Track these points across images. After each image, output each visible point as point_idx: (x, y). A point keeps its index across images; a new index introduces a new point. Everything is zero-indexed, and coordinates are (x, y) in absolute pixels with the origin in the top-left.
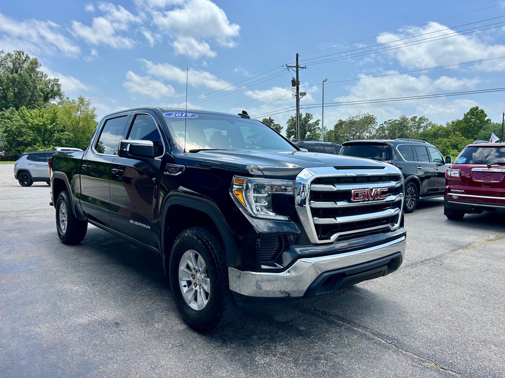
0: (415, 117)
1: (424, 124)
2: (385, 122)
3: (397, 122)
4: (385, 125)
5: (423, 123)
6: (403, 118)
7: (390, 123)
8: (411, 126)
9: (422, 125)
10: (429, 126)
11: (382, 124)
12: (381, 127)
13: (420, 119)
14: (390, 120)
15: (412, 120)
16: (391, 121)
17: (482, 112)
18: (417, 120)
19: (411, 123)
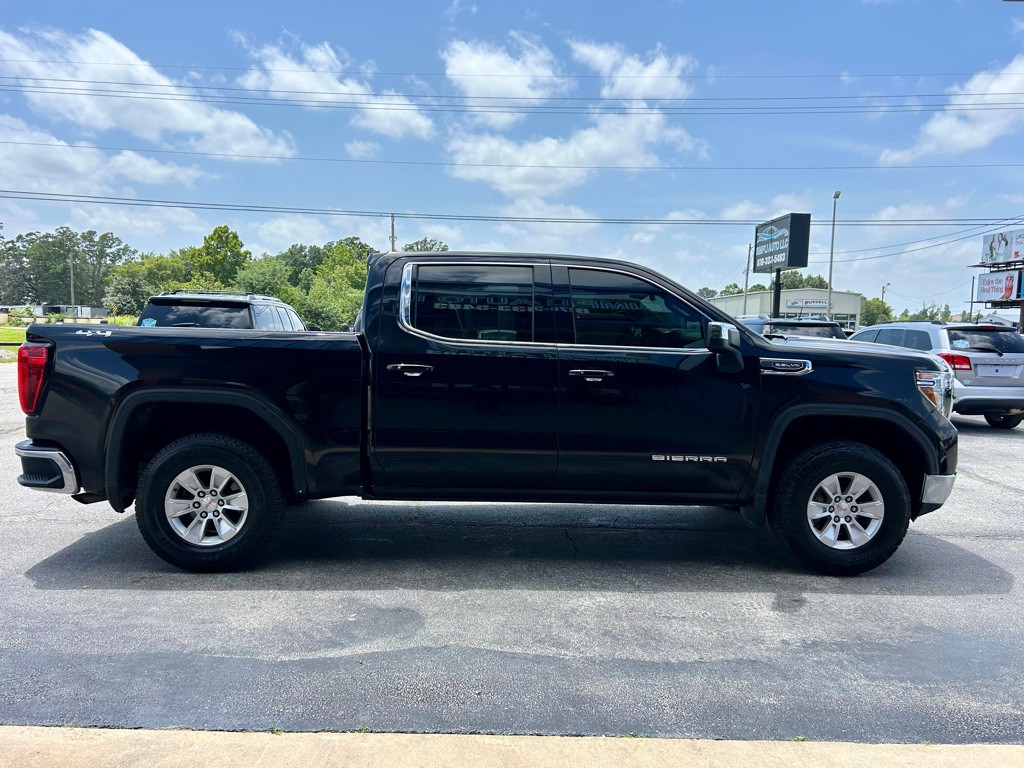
0: (92, 233)
1: (113, 250)
2: (20, 237)
3: (50, 240)
4: (19, 244)
5: (110, 247)
6: (65, 232)
7: (31, 242)
8: (84, 251)
9: (108, 251)
10: (124, 254)
11: (12, 242)
12: (10, 249)
13: (104, 237)
14: (31, 234)
15: (83, 236)
16: (33, 237)
17: (235, 237)
18: (97, 239)
19: (83, 245)
